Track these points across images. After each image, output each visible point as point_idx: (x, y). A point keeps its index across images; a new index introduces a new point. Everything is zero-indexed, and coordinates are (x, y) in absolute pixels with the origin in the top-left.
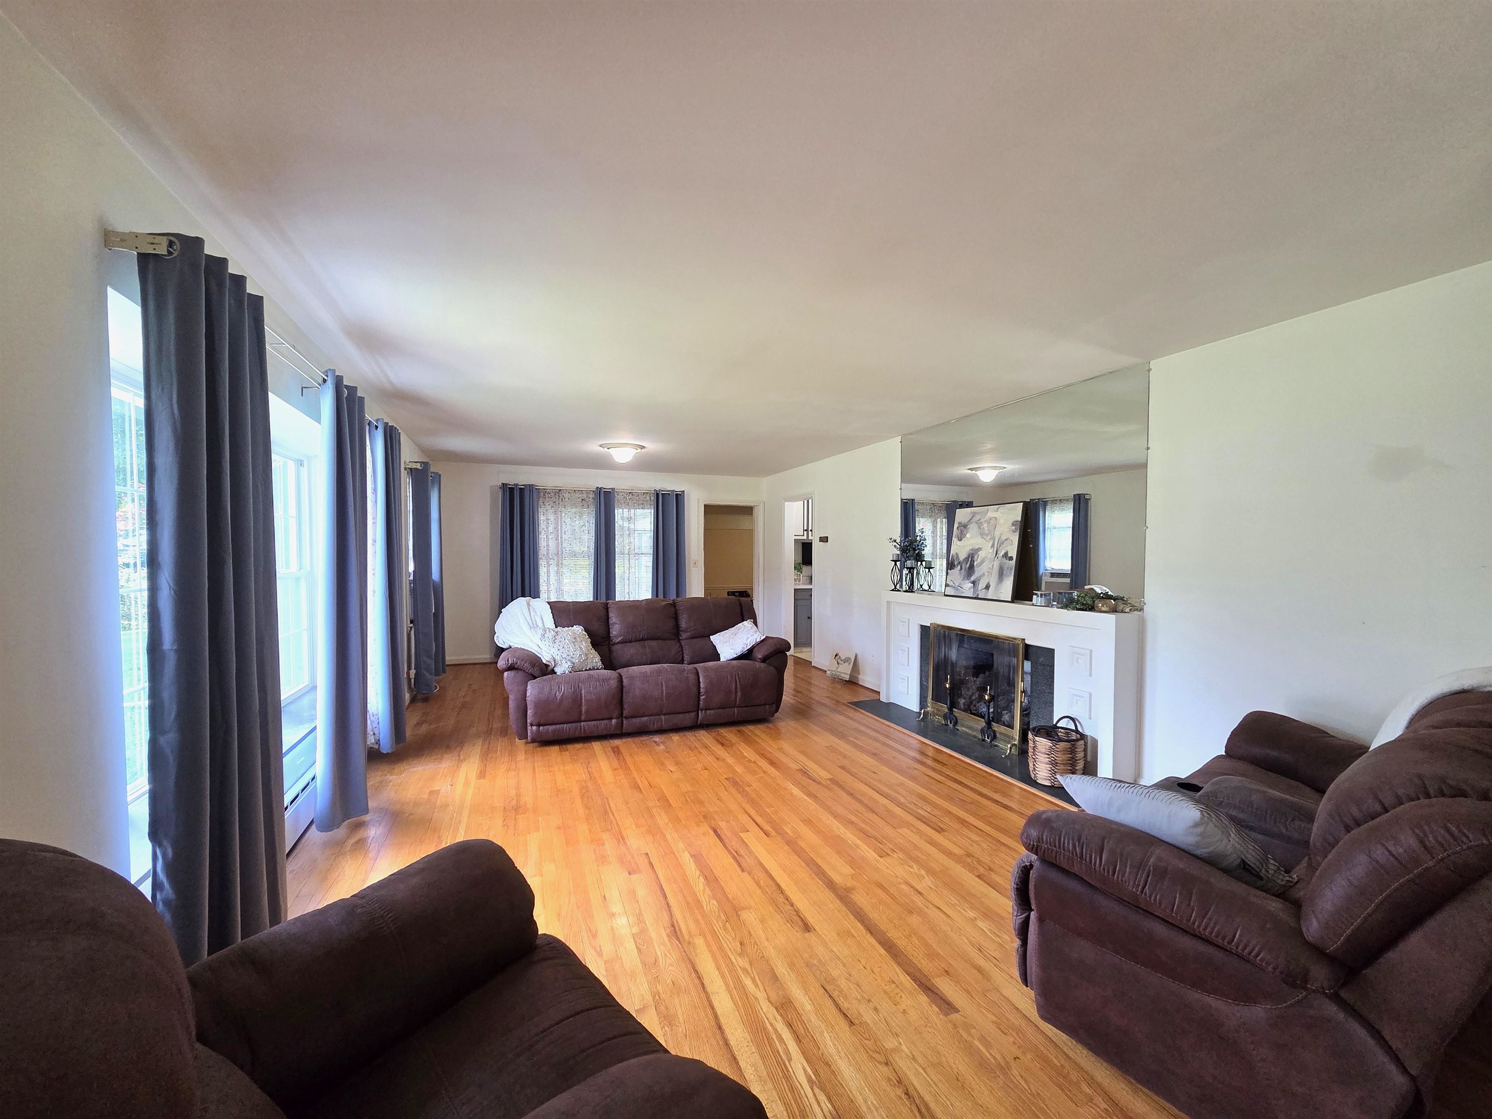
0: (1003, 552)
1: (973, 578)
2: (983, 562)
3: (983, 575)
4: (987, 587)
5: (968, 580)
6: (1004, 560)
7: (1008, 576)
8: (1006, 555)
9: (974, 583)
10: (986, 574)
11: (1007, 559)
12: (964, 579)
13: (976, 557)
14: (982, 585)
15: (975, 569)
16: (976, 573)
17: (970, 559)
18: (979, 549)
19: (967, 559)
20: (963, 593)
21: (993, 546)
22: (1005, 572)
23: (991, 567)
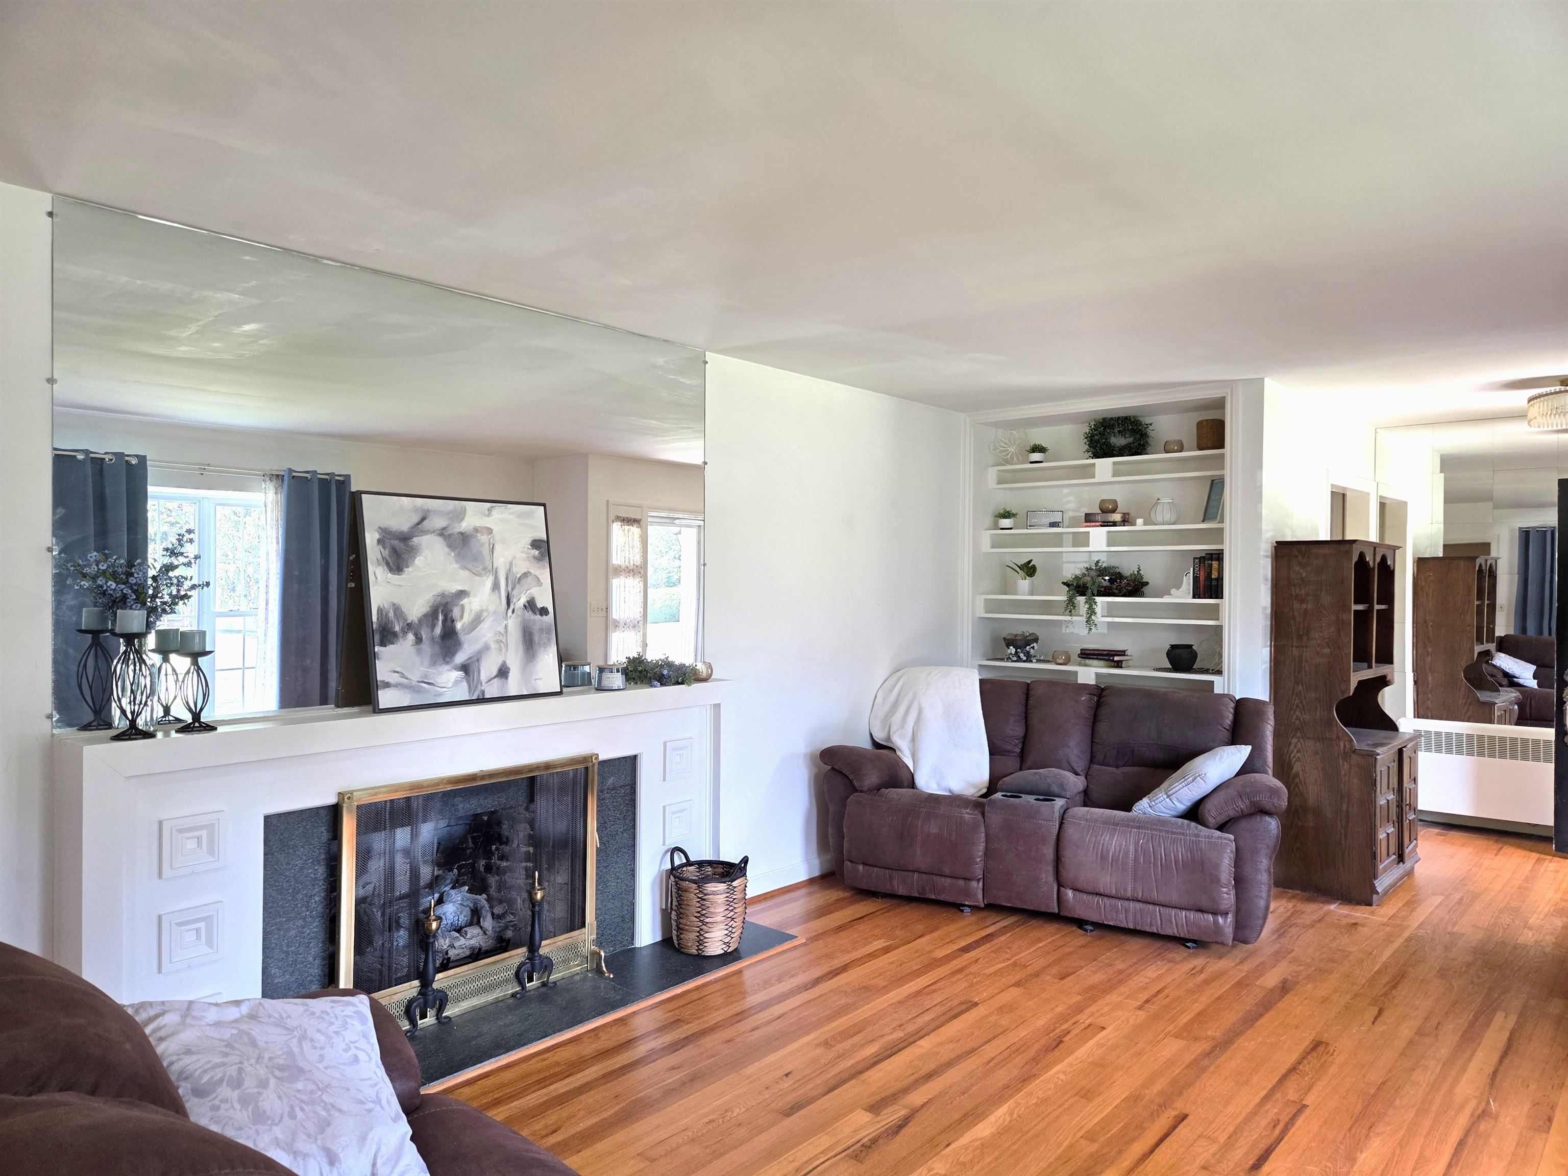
0: (523, 600)
1: (460, 658)
2: (477, 620)
3: (486, 648)
4: (503, 673)
5: (447, 663)
6: (529, 615)
7: (546, 645)
8: (531, 605)
9: (465, 668)
10: (493, 646)
11: (535, 613)
12: (433, 663)
13: (456, 612)
14: (488, 668)
15: (463, 637)
16: (466, 646)
17: (441, 617)
18: (462, 594)
19: (431, 617)
20: (440, 694)
21: (496, 586)
22: (536, 638)
23: (502, 631)
